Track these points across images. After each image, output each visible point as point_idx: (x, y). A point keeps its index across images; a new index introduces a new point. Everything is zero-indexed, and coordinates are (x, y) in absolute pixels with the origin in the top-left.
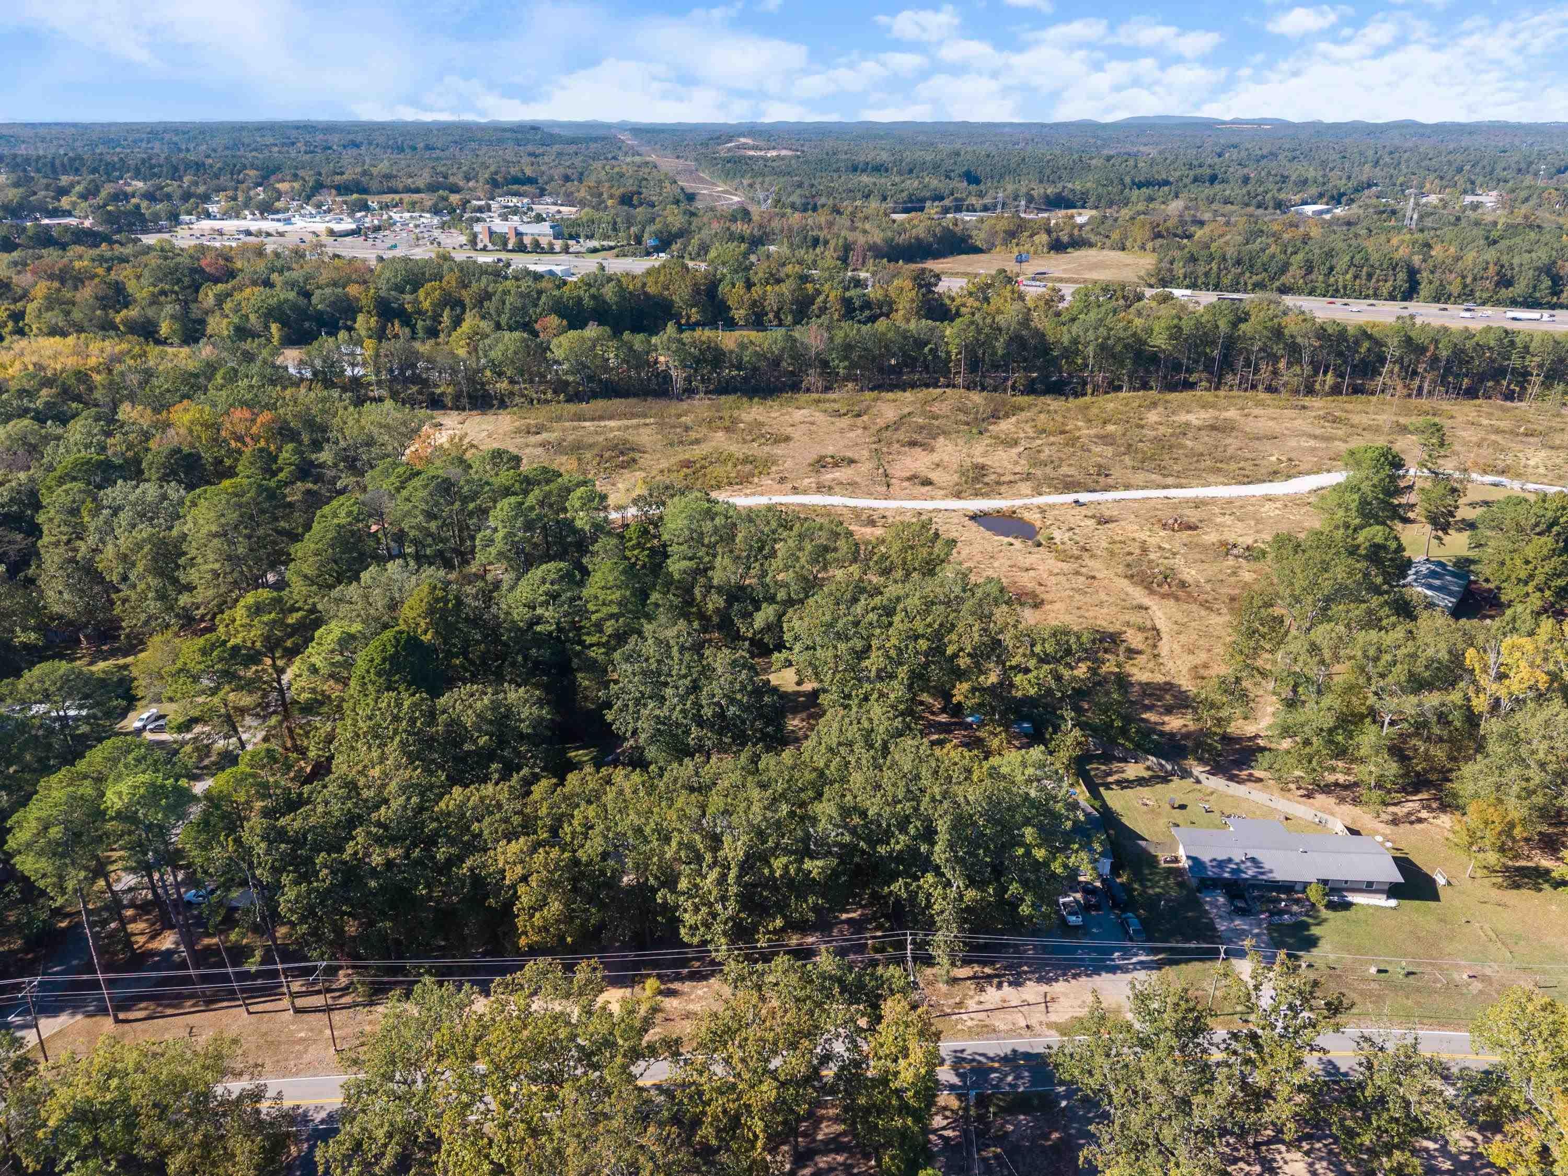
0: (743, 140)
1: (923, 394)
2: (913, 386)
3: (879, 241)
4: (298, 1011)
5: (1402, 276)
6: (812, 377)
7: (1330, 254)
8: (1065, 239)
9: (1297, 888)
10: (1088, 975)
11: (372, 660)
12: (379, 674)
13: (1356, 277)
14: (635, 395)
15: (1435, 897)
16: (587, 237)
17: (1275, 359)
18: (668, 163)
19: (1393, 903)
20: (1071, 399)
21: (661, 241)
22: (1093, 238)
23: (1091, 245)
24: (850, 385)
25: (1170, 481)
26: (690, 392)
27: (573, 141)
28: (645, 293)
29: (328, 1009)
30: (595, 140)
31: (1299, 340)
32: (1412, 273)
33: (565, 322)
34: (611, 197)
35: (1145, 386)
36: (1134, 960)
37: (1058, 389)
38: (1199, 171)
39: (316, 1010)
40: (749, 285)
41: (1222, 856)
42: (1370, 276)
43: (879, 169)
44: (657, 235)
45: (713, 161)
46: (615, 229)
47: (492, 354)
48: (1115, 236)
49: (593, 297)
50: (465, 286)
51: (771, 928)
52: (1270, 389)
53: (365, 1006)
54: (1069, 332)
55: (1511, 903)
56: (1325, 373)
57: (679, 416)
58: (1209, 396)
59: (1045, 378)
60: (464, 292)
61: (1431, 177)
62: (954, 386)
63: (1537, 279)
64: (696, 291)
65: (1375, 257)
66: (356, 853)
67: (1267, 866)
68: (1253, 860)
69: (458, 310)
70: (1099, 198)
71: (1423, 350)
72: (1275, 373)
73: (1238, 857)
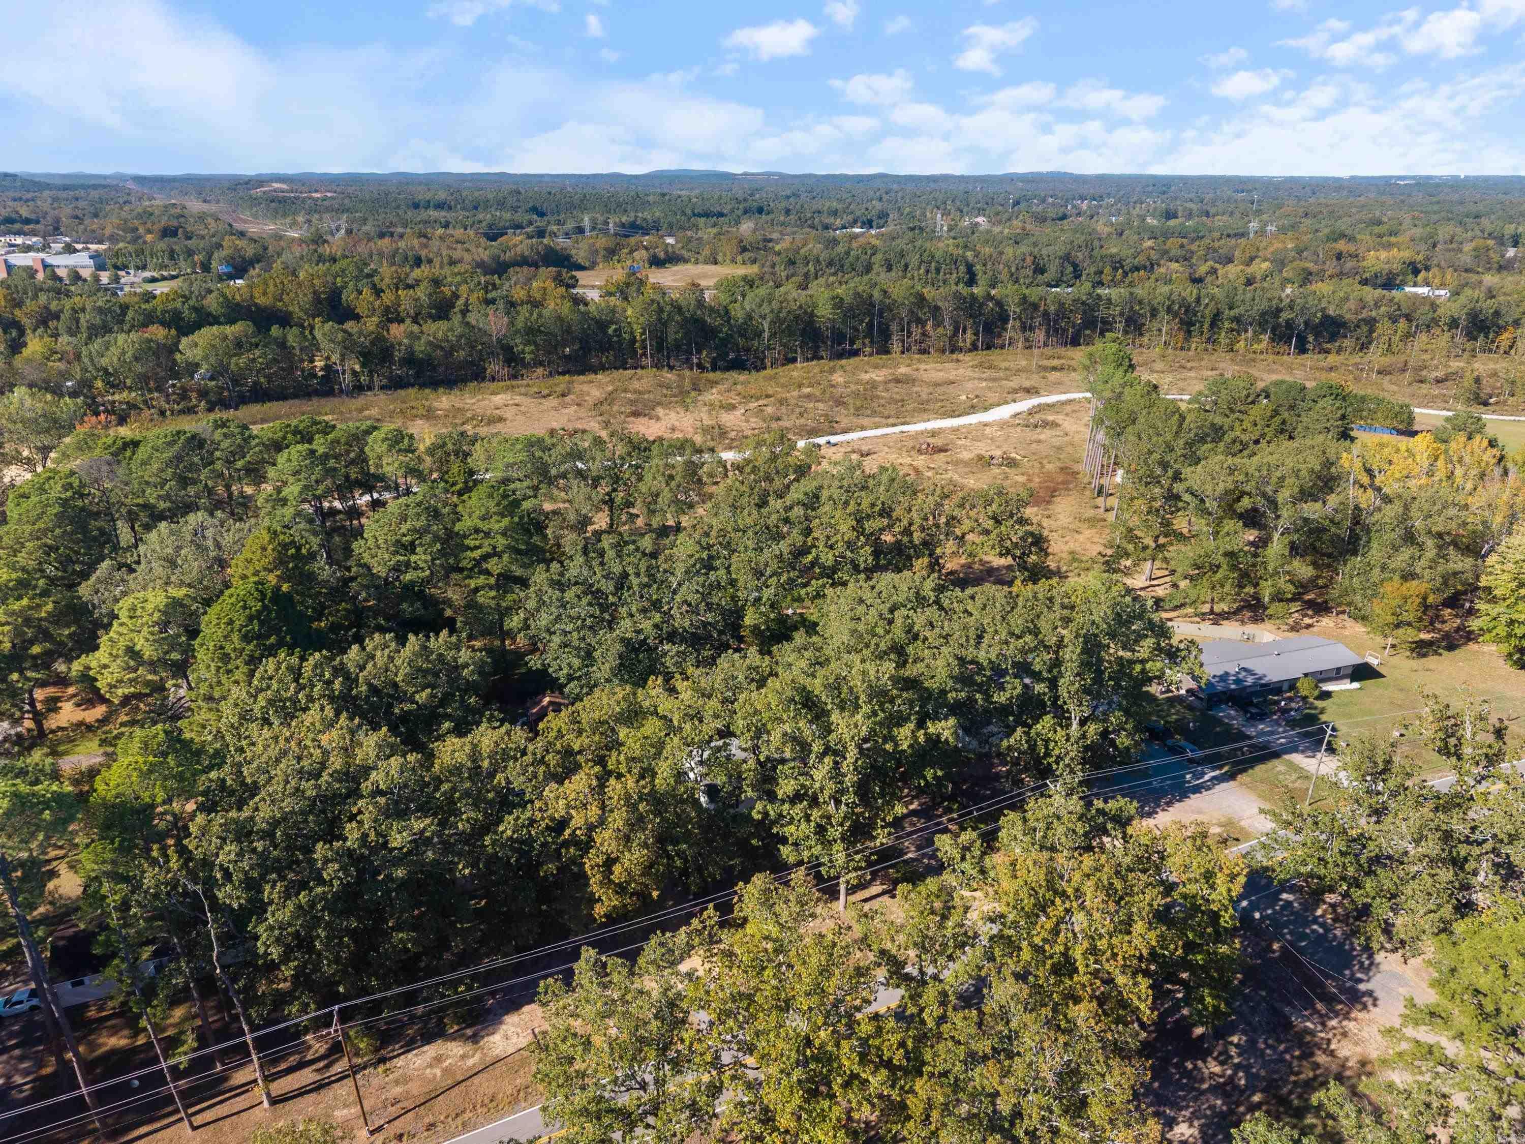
0: (276, 185)
1: (616, 374)
2: (603, 368)
3: (486, 259)
4: (275, 1101)
5: (962, 268)
6: (494, 367)
7: (902, 254)
8: (662, 255)
9: (1285, 687)
10: (1180, 801)
11: (231, 622)
12: (246, 638)
13: (927, 272)
14: (295, 396)
15: (1380, 676)
16: (137, 268)
17: (921, 322)
18: (195, 206)
19: (1356, 685)
20: (754, 373)
21: (234, 267)
22: (686, 255)
23: (686, 261)
24: (540, 371)
25: (891, 421)
26: (359, 389)
27: (66, 188)
28: (256, 305)
29: (319, 1087)
30: (95, 187)
31: (940, 304)
32: (970, 268)
33: (173, 332)
34: (149, 231)
35: (817, 357)
36: (1207, 777)
37: (738, 365)
38: (747, 205)
39: (301, 1092)
40: (378, 292)
41: (1220, 673)
42: (938, 270)
43: (440, 206)
44: (229, 260)
45: (255, 201)
46: (172, 258)
47: (104, 362)
48: (706, 252)
49: (195, 309)
50: (19, 304)
51: (889, 819)
52: (923, 352)
53: (376, 1065)
54: (743, 308)
55: (1432, 667)
56: (964, 331)
57: (361, 410)
58: (876, 359)
59: (723, 356)
60: (17, 312)
61: (929, 207)
62: (643, 368)
63: (1062, 265)
64: (317, 300)
65: (938, 255)
66: (365, 836)
67: (1259, 671)
68: (1245, 669)
69: (14, 333)
70: (671, 226)
71: (1035, 307)
72: (924, 334)
73: (1233, 669)
